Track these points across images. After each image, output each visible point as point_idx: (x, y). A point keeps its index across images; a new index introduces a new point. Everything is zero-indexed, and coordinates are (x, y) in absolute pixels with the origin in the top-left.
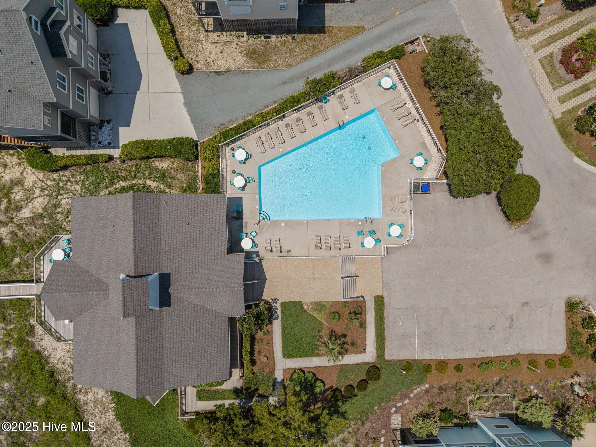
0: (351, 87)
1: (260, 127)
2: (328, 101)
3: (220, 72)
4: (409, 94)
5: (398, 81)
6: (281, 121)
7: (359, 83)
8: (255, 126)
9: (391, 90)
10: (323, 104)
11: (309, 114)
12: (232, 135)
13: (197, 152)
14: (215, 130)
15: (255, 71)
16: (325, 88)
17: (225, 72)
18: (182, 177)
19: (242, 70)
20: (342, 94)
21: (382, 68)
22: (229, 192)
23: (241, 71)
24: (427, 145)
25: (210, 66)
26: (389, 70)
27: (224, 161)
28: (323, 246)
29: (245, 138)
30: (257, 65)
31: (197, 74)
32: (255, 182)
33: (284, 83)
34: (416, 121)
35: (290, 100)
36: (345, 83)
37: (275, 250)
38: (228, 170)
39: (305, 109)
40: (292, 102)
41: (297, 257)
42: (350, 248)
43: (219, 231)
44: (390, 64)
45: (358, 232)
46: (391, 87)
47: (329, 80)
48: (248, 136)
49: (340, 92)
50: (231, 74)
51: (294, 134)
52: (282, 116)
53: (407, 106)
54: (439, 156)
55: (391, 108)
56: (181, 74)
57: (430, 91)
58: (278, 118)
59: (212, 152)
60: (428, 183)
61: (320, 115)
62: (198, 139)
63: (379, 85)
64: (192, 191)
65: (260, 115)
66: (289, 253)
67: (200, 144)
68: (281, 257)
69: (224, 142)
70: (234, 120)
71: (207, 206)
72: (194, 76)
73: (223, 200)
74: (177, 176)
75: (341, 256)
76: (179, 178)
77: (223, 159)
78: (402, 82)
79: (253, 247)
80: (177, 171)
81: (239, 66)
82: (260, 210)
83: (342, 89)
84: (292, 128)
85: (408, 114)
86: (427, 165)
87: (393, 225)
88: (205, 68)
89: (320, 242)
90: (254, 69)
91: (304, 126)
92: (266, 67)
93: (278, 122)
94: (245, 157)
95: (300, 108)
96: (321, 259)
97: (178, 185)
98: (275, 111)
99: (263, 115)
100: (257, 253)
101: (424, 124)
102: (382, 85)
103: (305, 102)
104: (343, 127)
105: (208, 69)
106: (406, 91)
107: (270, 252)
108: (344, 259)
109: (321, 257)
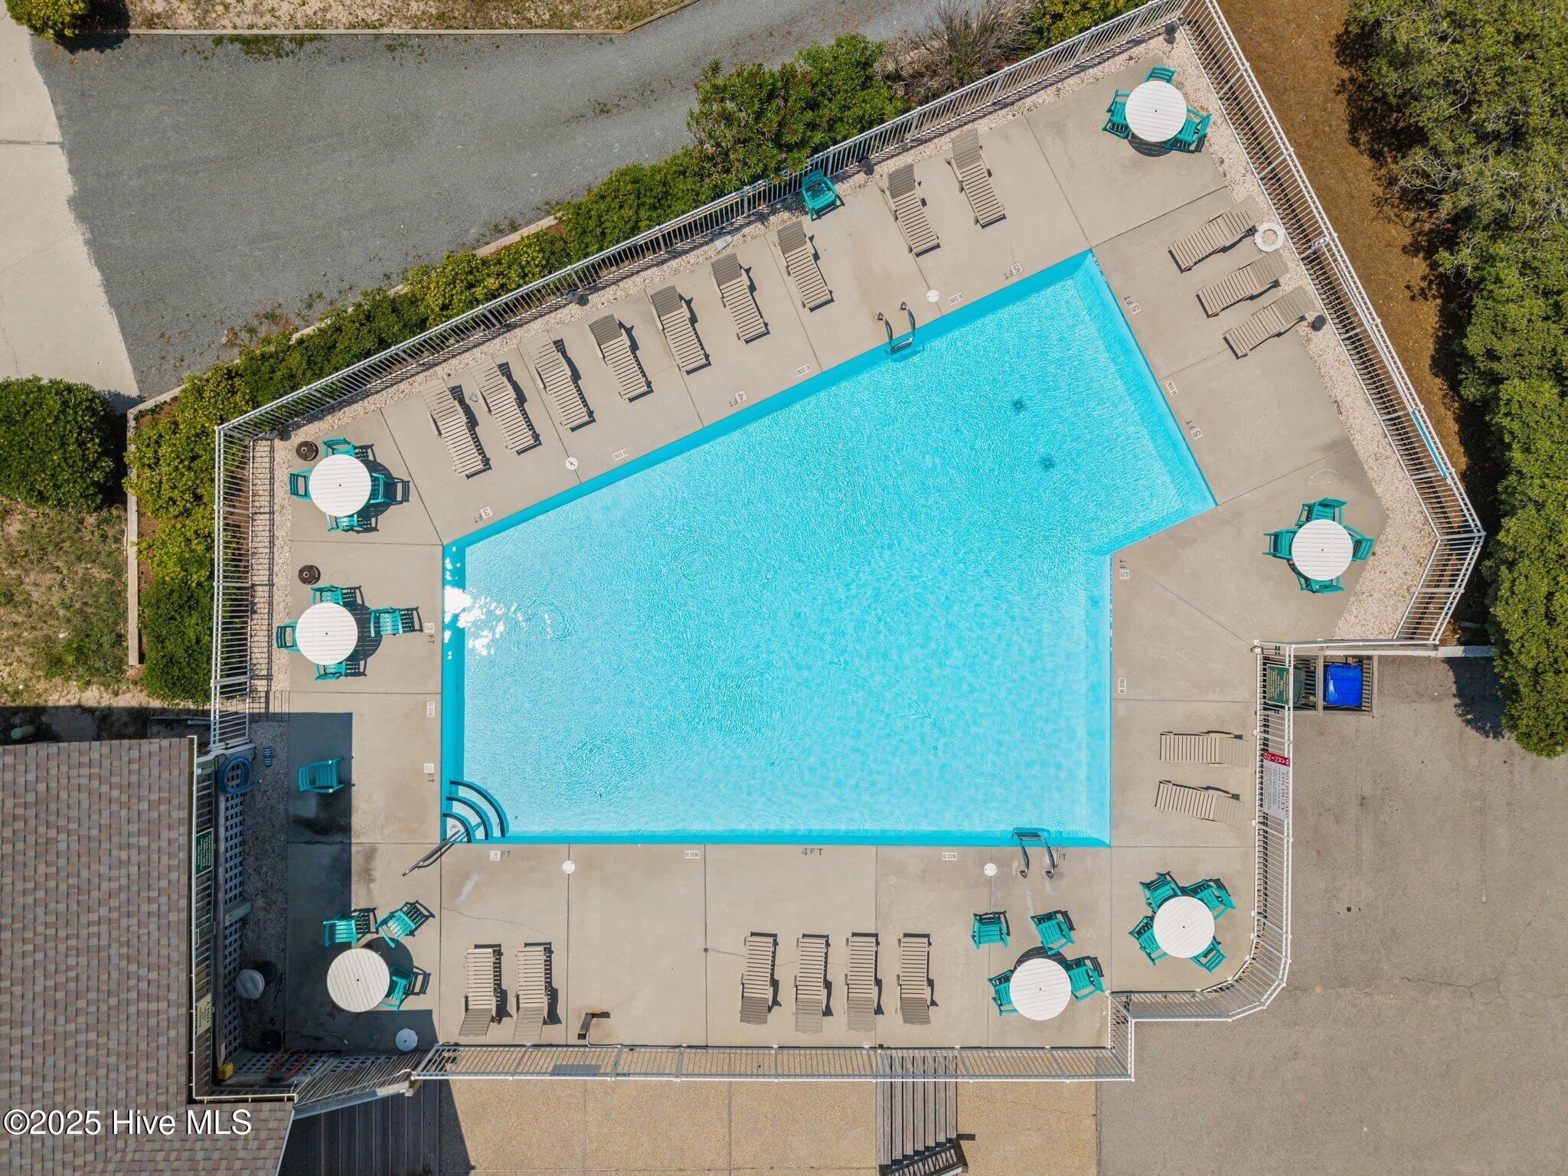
0: (954, 134)
1: (460, 331)
2: (831, 206)
3: (266, 39)
4: (1276, 182)
5: (1214, 104)
6: (574, 308)
7: (1003, 117)
8: (422, 325)
9: (1175, 155)
10: (806, 220)
11: (726, 271)
12: (292, 376)
13: (108, 464)
14: (231, 344)
15: (456, 38)
16: (812, 126)
17: (292, 38)
18: (50, 589)
19: (385, 31)
20: (909, 169)
21: (1126, 37)
22: (280, 682)
23: (377, 37)
24: (1362, 455)
25: (220, 8)
26: (1167, 47)
27: (262, 517)
28: (786, 994)
29: (377, 392)
30: (468, 10)
31: (144, 50)
32: (421, 630)
33: (605, 105)
34: (1303, 328)
35: (621, 193)
36: (926, 107)
37: (518, 1008)
38: (282, 561)
39: (707, 243)
40: (630, 202)
41: (643, 1050)
42: (933, 1003)
43: (133, 967)
44: (1174, 13)
45: (975, 915)
46: (1179, 136)
47: (838, 80)
48: (396, 383)
49: (900, 156)
50: (325, 51)
51: (644, 376)
52: (574, 276)
53: (1260, 246)
54: (1427, 520)
55: (1170, 252)
56: (57, 42)
57: (1381, 165)
58: (557, 289)
59: (189, 468)
60: (1360, 659)
61: (790, 280)
62: (131, 390)
63: (1114, 125)
64: (98, 670)
65: (453, 270)
66: (598, 1026)
67: (142, 416)
68: (551, 1046)
69: (246, 412)
70: (336, 295)
71: (52, 818)
72: (127, 57)
73: (167, 776)
74: (22, 583)
75: (881, 1047)
76: (35, 596)
77: (257, 504)
78: (1236, 114)
79: (398, 994)
80: (25, 556)
81: (369, 11)
82: (452, 783)
83: (913, 141)
84: (634, 347)
85: (1261, 285)
86: (1363, 569)
87: (1175, 895)
88: (189, 18)
89: (773, 970)
90: (451, 27)
91: (698, 337)
92: (512, 21)
93: (557, 309)
94: (367, 498)
95: (682, 241)
96: (772, 1064)
97: (25, 634)
98: (542, 251)
99: (471, 272)
100: (422, 1021)
101: (1347, 342)
102: (1127, 127)
103: (705, 203)
104: (909, 345)
105: (207, 26)
106: (1257, 165)
107: (493, 1020)
108: (897, 1065)
109: (773, 1052)
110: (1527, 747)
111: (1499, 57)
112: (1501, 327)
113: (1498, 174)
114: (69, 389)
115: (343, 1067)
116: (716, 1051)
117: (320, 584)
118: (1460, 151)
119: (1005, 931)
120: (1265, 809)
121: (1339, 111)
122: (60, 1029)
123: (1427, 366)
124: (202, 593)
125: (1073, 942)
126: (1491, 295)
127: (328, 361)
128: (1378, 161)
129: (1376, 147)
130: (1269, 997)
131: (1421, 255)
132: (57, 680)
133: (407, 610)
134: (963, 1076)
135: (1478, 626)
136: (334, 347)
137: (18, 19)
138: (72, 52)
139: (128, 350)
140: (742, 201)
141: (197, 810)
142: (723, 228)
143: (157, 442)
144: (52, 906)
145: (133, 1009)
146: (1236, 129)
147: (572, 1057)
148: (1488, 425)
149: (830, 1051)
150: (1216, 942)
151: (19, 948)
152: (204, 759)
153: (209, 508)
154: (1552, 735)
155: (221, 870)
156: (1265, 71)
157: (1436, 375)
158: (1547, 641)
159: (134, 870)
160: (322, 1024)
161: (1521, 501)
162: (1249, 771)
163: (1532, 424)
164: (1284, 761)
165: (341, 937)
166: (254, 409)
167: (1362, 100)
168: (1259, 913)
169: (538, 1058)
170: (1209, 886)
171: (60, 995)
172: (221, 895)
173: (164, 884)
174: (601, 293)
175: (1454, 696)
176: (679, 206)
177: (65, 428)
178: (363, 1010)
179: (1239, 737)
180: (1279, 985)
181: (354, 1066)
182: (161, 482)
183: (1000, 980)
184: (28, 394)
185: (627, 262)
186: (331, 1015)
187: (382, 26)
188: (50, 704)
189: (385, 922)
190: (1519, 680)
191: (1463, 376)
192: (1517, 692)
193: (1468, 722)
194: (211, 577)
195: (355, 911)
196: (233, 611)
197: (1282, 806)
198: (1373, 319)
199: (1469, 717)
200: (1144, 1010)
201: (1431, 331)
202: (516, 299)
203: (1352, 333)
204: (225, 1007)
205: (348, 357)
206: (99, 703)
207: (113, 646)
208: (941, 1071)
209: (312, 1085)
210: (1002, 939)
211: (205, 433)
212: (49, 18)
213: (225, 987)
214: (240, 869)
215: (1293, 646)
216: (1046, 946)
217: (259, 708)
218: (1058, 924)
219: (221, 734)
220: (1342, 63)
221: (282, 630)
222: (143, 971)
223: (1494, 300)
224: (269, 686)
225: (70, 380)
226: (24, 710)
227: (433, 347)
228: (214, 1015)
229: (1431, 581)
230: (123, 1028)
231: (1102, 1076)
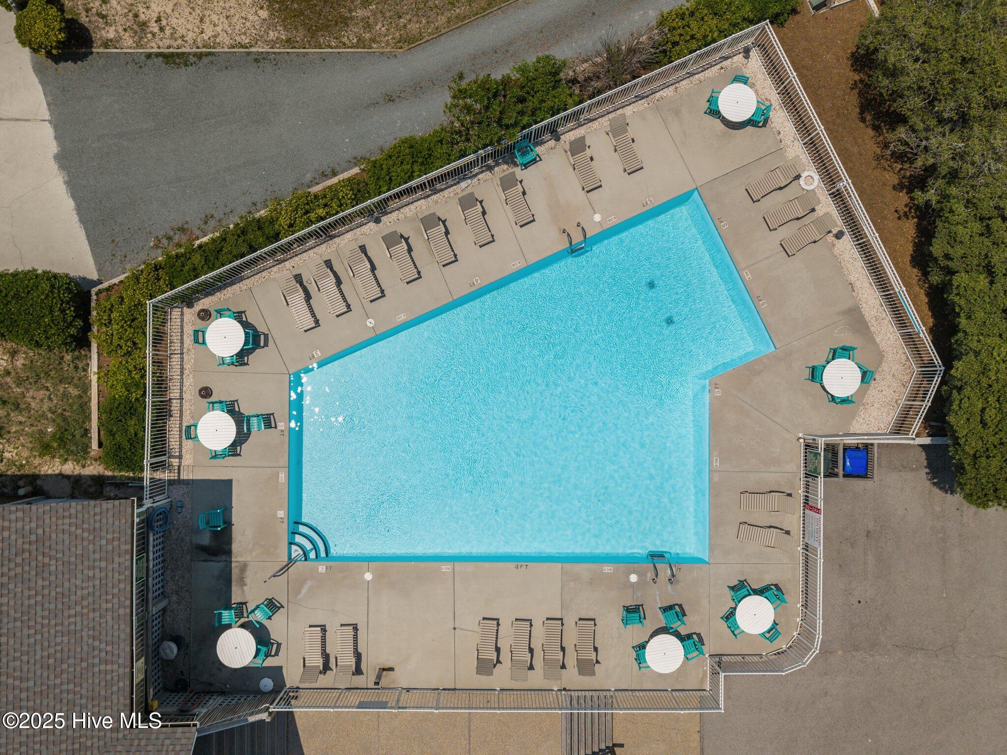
0: (611, 116)
1: (301, 240)
2: (534, 161)
3: (178, 55)
4: (813, 146)
5: (775, 98)
6: (372, 225)
7: (642, 105)
8: (276, 237)
9: (751, 128)
10: (518, 171)
11: (467, 202)
12: (195, 269)
13: (79, 323)
14: (156, 247)
15: (298, 54)
16: (522, 113)
17: (195, 55)
18: (42, 400)
19: (253, 50)
20: (582, 139)
21: (719, 55)
22: (188, 460)
23: (248, 54)
24: (867, 317)
25: (149, 36)
26: (744, 61)
27: (176, 356)
28: (505, 656)
29: (248, 278)
30: (305, 37)
31: (102, 62)
32: (276, 427)
33: (392, 96)
34: (830, 238)
35: (401, 154)
36: (593, 100)
37: (337, 665)
38: (188, 384)
39: (455, 184)
40: (407, 160)
41: (415, 691)
42: (598, 662)
43: (97, 643)
44: (750, 39)
45: (624, 607)
46: (753, 118)
47: (538, 85)
48: (260, 272)
49: (577, 130)
50: (215, 62)
51: (416, 268)
52: (372, 206)
53: (803, 186)
54: (908, 358)
55: (746, 190)
56: (47, 57)
57: (880, 134)
58: (361, 213)
59: (130, 326)
60: (866, 446)
61: (508, 208)
62: (95, 276)
63: (711, 110)
64: (72, 452)
65: (296, 202)
66: (386, 676)
67: (101, 293)
68: (357, 688)
69: (166, 292)
70: (222, 216)
71: (47, 551)
72: (91, 66)
73: (118, 523)
74: (24, 397)
75: (565, 689)
76: (33, 405)
77: (172, 348)
78: (788, 103)
79: (262, 656)
80: (26, 380)
81: (243, 37)
82: (295, 523)
83: (585, 120)
84: (410, 250)
85: (804, 211)
86: (868, 389)
87: (750, 595)
88: (130, 42)
89: (497, 641)
90: (295, 48)
91: (450, 243)
92: (333, 44)
93: (361, 226)
94: (242, 345)
95: (440, 183)
96: (496, 700)
97: (27, 429)
98: (352, 189)
99: (308, 204)
100: (276, 673)
101: (858, 247)
102: (719, 112)
103: (454, 161)
104: (583, 248)
105: (142, 47)
106: (801, 135)
107: (321, 673)
108: (575, 702)
109: (497, 692)
110: (971, 502)
111: (951, 72)
112: (953, 240)
113: (952, 144)
114: (55, 276)
115: (227, 702)
116: (461, 692)
117: (212, 399)
118: (927, 129)
119: (642, 616)
120: (806, 540)
121: (853, 99)
122: (51, 683)
123: (908, 261)
124: (138, 405)
125: (685, 624)
126: (947, 220)
127: (217, 259)
128: (877, 131)
129: (876, 123)
130: (809, 659)
131: (905, 191)
132: (47, 458)
133: (267, 415)
134: (616, 709)
135: (940, 424)
136: (221, 250)
137: (23, 44)
138: (56, 63)
139: (91, 250)
140: (478, 159)
141: (137, 542)
142: (466, 175)
143: (110, 310)
144: (46, 605)
145: (96, 669)
146: (788, 112)
147: (370, 696)
148: (946, 299)
149: (533, 692)
150: (775, 623)
151: (26, 631)
152: (141, 510)
153: (143, 351)
154: (986, 495)
155: (150, 579)
156: (806, 76)
157: (914, 267)
158: (981, 438)
159: (97, 582)
160: (214, 675)
161: (966, 350)
162: (796, 516)
163: (972, 301)
164: (818, 511)
165: (225, 620)
166: (171, 290)
167: (868, 93)
168: (802, 605)
169: (349, 696)
170: (771, 589)
171: (51, 661)
172: (150, 596)
173: (116, 591)
174: (389, 215)
175: (926, 467)
176: (439, 163)
177: (52, 301)
178: (239, 667)
179: (790, 495)
180: (814, 652)
181: (234, 702)
182: (112, 335)
183: (639, 647)
184: (29, 280)
185: (405, 196)
186: (219, 669)
187: (251, 46)
188: (42, 473)
189: (253, 611)
190: (965, 461)
191: (930, 269)
192: (963, 468)
193: (935, 484)
194: (144, 394)
195: (234, 604)
196: (157, 416)
197: (816, 539)
198: (874, 234)
199: (935, 481)
200: (730, 667)
201: (911, 239)
202: (336, 221)
203: (861, 241)
204: (153, 664)
205: (230, 257)
206: (73, 472)
207: (82, 437)
208: (602, 706)
209: (208, 714)
210: (641, 622)
211: (141, 305)
212: (42, 43)
213: (153, 652)
214: (161, 578)
215: (823, 439)
216: (668, 626)
217: (174, 476)
218: (676, 613)
219: (150, 494)
220: (855, 70)
221: (189, 427)
222: (103, 646)
223: (949, 223)
224: (180, 462)
225: (56, 270)
226: (27, 476)
227: (282, 250)
228: (146, 671)
229: (910, 397)
230: (90, 681)
231: (703, 709)
